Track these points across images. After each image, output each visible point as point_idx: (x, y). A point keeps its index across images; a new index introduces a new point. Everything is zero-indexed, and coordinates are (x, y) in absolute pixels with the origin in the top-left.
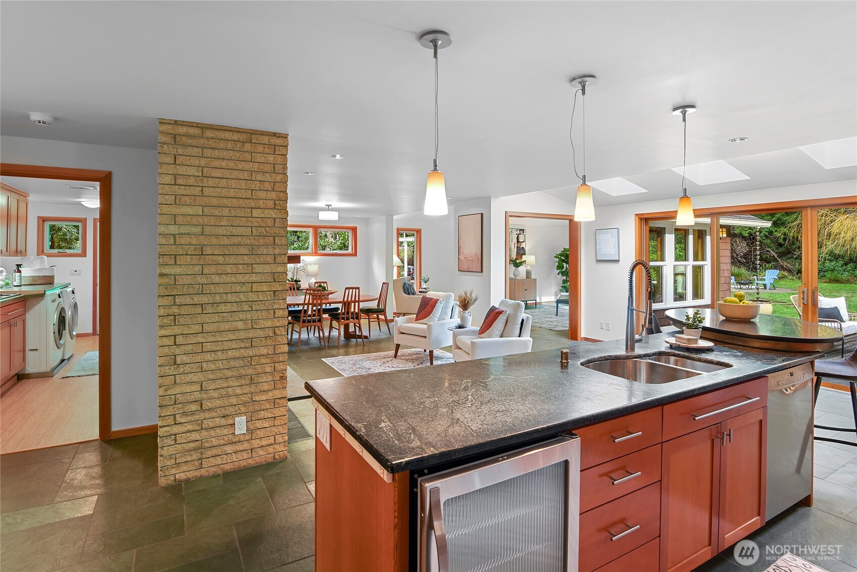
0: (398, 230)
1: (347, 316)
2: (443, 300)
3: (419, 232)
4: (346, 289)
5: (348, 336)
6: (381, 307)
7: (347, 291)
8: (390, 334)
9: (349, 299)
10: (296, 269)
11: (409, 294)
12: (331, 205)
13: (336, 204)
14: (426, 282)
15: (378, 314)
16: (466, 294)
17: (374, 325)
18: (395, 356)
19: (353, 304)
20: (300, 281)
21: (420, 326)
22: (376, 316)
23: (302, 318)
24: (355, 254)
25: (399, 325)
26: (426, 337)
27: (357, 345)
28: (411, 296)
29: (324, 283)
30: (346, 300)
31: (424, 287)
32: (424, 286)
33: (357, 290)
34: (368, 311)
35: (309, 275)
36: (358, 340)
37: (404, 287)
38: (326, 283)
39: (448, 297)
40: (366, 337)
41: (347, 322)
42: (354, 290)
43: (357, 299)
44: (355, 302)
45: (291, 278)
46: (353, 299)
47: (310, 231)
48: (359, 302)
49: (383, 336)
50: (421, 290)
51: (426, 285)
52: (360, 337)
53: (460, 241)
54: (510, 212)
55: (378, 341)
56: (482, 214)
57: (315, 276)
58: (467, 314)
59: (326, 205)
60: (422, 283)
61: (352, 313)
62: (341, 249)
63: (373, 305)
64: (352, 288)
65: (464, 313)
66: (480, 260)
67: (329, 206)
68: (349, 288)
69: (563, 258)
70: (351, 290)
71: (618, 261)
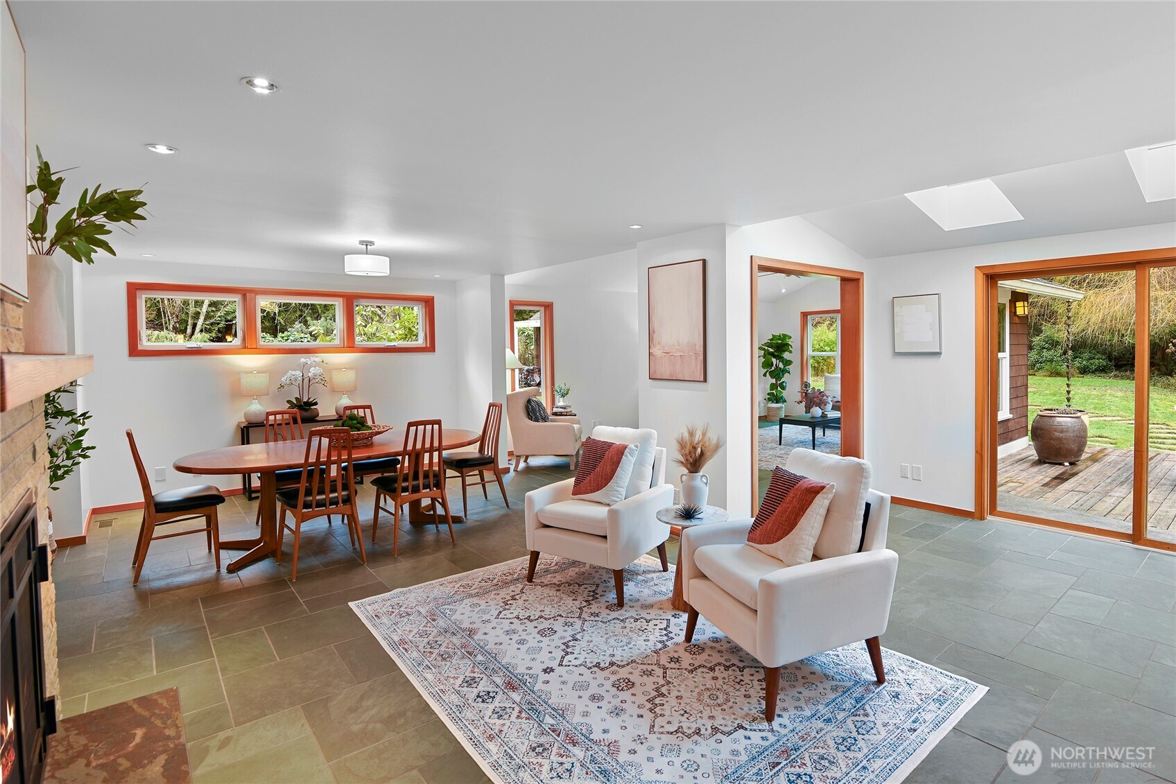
0: (512, 304)
1: (414, 483)
2: (637, 446)
3: (548, 307)
4: (410, 425)
5: (420, 519)
6: (488, 452)
7: (413, 429)
8: (508, 506)
9: (419, 446)
10: (306, 380)
11: (537, 420)
12: (372, 243)
13: (384, 241)
14: (563, 396)
15: (481, 468)
16: (691, 434)
17: (475, 492)
18: (530, 578)
19: (427, 455)
20: (316, 404)
21: (587, 510)
22: (477, 472)
23: (302, 498)
24: (431, 348)
25: (537, 508)
26: (605, 537)
27: (439, 544)
28: (541, 423)
29: (364, 407)
30: (410, 447)
31: (561, 404)
32: (560, 402)
33: (436, 427)
34: (462, 465)
35: (336, 391)
36: (439, 525)
37: (527, 408)
38: (369, 407)
39: (645, 440)
40: (457, 520)
41: (416, 496)
42: (429, 427)
43: (436, 444)
44: (431, 450)
45: (296, 398)
46: (427, 445)
47: (337, 303)
48: (440, 449)
49: (494, 512)
50: (555, 410)
51: (564, 401)
52: (443, 519)
53: (653, 318)
54: (760, 258)
55: (486, 528)
56: (704, 261)
57: (350, 392)
58: (699, 480)
59: (362, 242)
60: (557, 397)
61: (426, 476)
62: (405, 339)
63: (472, 451)
64: (425, 423)
65: (692, 479)
66: (701, 357)
67: (367, 243)
68: (417, 424)
69: (771, 350)
70: (421, 428)
71: (938, 354)
